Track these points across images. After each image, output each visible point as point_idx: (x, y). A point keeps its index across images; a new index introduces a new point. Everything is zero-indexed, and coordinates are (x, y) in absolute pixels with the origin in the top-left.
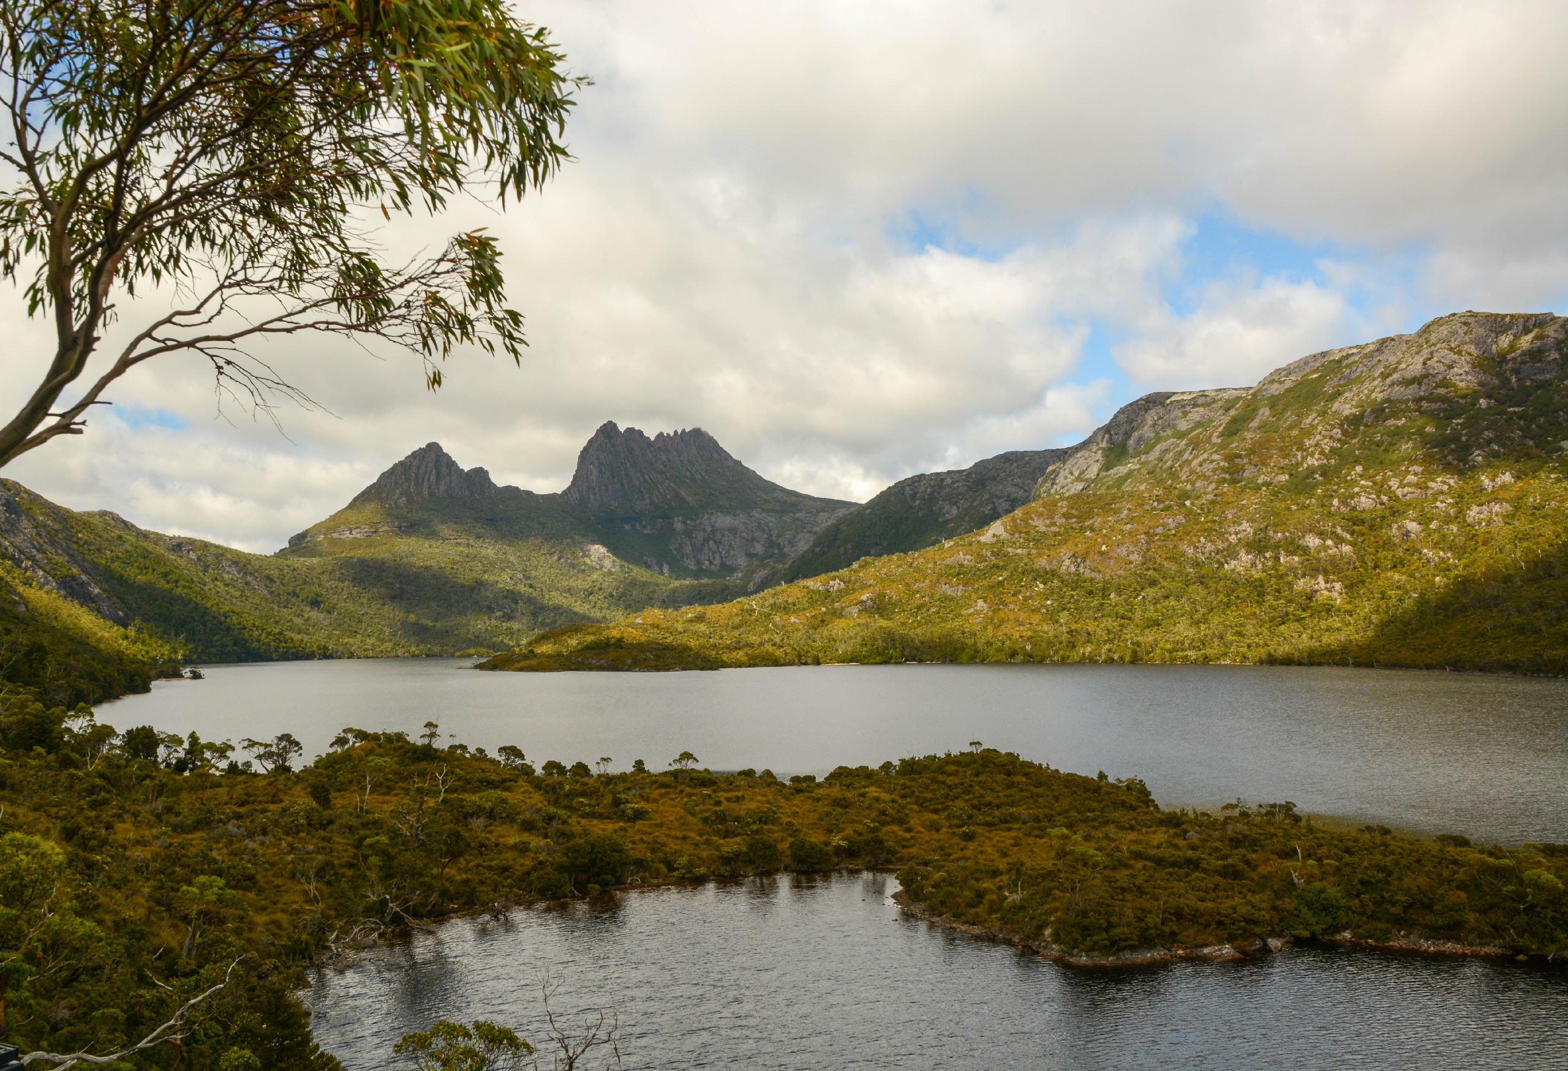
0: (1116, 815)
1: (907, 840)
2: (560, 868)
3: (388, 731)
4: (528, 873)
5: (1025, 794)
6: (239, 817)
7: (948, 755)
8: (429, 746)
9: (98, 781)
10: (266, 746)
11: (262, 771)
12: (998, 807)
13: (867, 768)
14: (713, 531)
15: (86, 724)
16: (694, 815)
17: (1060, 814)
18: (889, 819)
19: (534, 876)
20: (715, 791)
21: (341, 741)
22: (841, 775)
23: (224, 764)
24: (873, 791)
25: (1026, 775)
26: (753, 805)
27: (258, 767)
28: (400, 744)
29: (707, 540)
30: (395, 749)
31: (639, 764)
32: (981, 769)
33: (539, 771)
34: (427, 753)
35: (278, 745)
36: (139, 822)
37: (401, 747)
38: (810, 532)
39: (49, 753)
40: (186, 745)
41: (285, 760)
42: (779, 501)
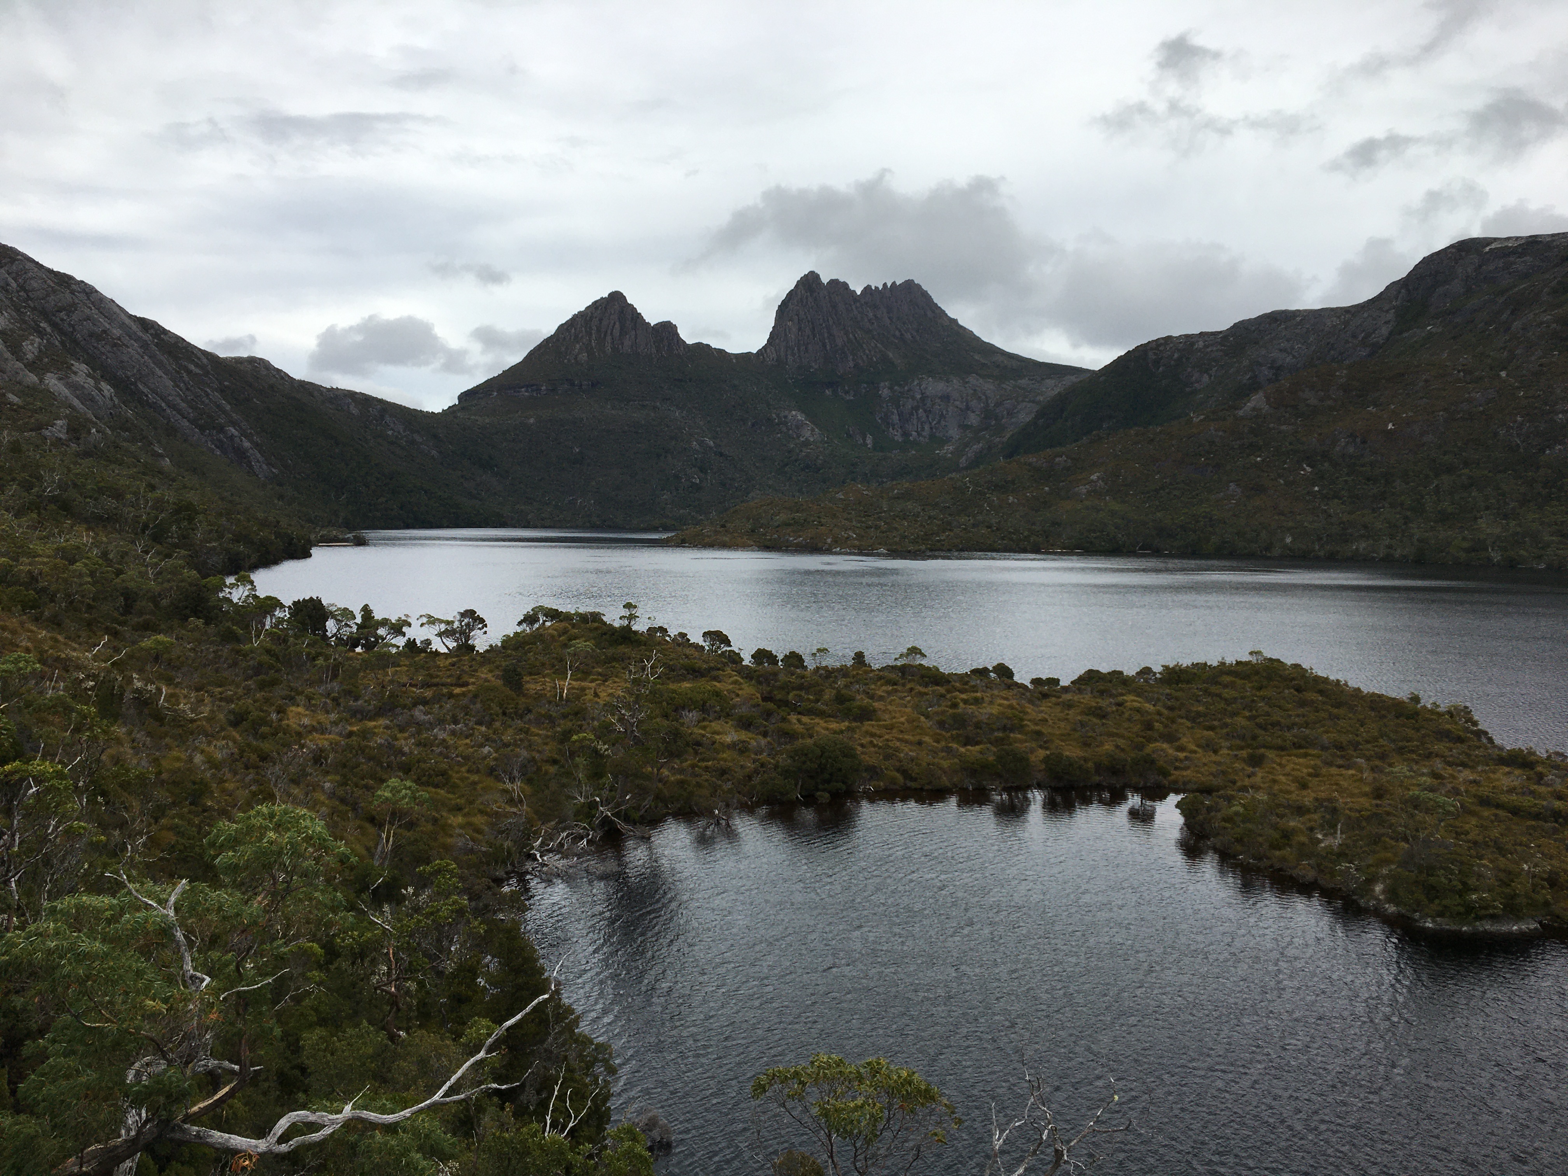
0: (1438, 747)
1: (1181, 761)
2: (786, 773)
3: (581, 611)
4: (750, 777)
5: (1323, 714)
6: (425, 702)
7: (1223, 664)
8: (628, 627)
9: (266, 658)
10: (448, 623)
11: (443, 650)
12: (1289, 728)
13: (1121, 673)
14: (924, 398)
15: (246, 593)
16: (927, 717)
17: (1368, 742)
18: (1156, 735)
19: (756, 780)
20: (948, 691)
21: (529, 619)
22: (1091, 678)
23: (400, 641)
24: (1131, 700)
25: (1321, 692)
26: (995, 710)
27: (438, 645)
28: (596, 625)
29: (916, 408)
30: (591, 630)
31: (859, 657)
32: (1265, 683)
33: (747, 660)
34: (626, 636)
35: (461, 621)
36: (314, 705)
37: (596, 629)
38: (1033, 402)
39: (207, 623)
40: (359, 620)
41: (468, 638)
42: (998, 366)
